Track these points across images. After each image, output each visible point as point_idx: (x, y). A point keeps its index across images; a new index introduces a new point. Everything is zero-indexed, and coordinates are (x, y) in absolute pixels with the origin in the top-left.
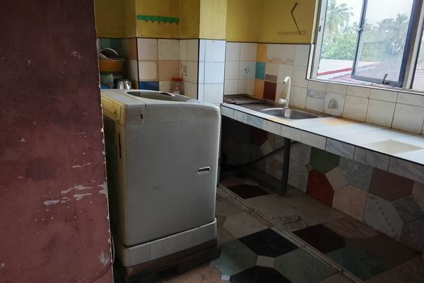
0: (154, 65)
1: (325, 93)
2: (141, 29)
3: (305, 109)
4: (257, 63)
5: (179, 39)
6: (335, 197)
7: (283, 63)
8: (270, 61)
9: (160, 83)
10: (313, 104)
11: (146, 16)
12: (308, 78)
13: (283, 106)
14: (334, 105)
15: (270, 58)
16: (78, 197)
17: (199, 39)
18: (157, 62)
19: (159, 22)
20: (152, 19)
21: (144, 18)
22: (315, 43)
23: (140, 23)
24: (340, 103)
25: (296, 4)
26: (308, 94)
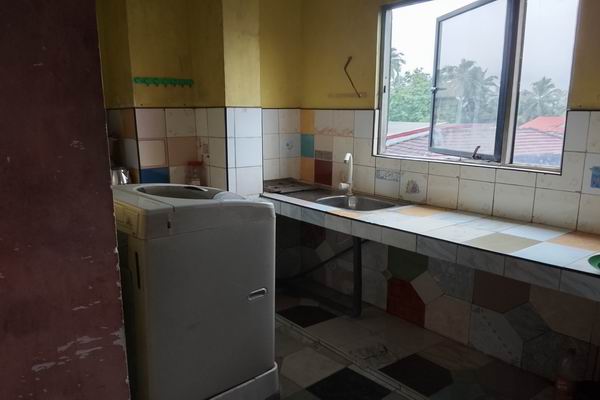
0: (161, 144)
1: (400, 173)
2: (140, 96)
3: (375, 196)
4: (302, 135)
5: (194, 108)
6: (427, 315)
7: (339, 135)
8: (321, 133)
9: (172, 169)
10: (384, 188)
11: (147, 78)
12: (375, 153)
13: (344, 192)
14: (414, 189)
15: (320, 129)
16: (83, 354)
17: (226, 108)
18: (165, 140)
19: (166, 86)
20: (155, 81)
21: (145, 81)
22: (379, 108)
23: (138, 88)
24: (422, 184)
25: (350, 59)
26: (377, 175)
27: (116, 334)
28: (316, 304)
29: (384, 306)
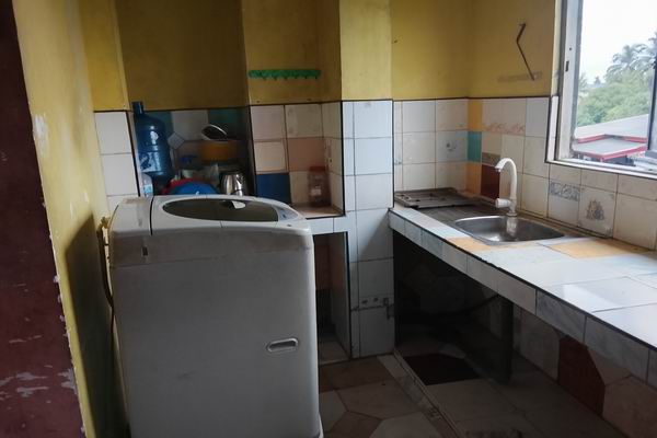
0: (281, 147)
1: (579, 189)
2: (256, 91)
3: (548, 219)
4: (469, 133)
5: (321, 103)
6: (607, 399)
7: (508, 132)
8: (489, 129)
9: (291, 174)
10: (559, 208)
11: (264, 71)
12: (550, 158)
13: (504, 211)
14: (597, 213)
15: (488, 125)
16: (26, 392)
17: (342, 102)
18: (286, 142)
19: (286, 78)
20: (275, 74)
21: (260, 74)
22: (559, 94)
23: (253, 82)
24: (608, 206)
25: (524, 26)
26: (552, 191)
27: (65, 374)
28: (462, 356)
29: (554, 374)
